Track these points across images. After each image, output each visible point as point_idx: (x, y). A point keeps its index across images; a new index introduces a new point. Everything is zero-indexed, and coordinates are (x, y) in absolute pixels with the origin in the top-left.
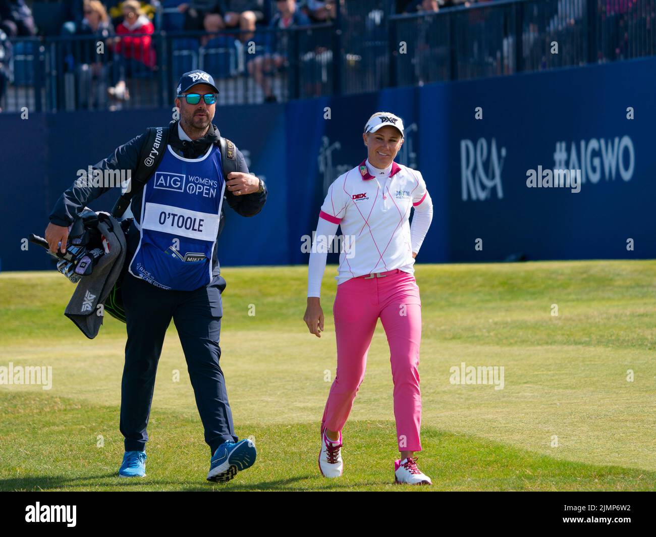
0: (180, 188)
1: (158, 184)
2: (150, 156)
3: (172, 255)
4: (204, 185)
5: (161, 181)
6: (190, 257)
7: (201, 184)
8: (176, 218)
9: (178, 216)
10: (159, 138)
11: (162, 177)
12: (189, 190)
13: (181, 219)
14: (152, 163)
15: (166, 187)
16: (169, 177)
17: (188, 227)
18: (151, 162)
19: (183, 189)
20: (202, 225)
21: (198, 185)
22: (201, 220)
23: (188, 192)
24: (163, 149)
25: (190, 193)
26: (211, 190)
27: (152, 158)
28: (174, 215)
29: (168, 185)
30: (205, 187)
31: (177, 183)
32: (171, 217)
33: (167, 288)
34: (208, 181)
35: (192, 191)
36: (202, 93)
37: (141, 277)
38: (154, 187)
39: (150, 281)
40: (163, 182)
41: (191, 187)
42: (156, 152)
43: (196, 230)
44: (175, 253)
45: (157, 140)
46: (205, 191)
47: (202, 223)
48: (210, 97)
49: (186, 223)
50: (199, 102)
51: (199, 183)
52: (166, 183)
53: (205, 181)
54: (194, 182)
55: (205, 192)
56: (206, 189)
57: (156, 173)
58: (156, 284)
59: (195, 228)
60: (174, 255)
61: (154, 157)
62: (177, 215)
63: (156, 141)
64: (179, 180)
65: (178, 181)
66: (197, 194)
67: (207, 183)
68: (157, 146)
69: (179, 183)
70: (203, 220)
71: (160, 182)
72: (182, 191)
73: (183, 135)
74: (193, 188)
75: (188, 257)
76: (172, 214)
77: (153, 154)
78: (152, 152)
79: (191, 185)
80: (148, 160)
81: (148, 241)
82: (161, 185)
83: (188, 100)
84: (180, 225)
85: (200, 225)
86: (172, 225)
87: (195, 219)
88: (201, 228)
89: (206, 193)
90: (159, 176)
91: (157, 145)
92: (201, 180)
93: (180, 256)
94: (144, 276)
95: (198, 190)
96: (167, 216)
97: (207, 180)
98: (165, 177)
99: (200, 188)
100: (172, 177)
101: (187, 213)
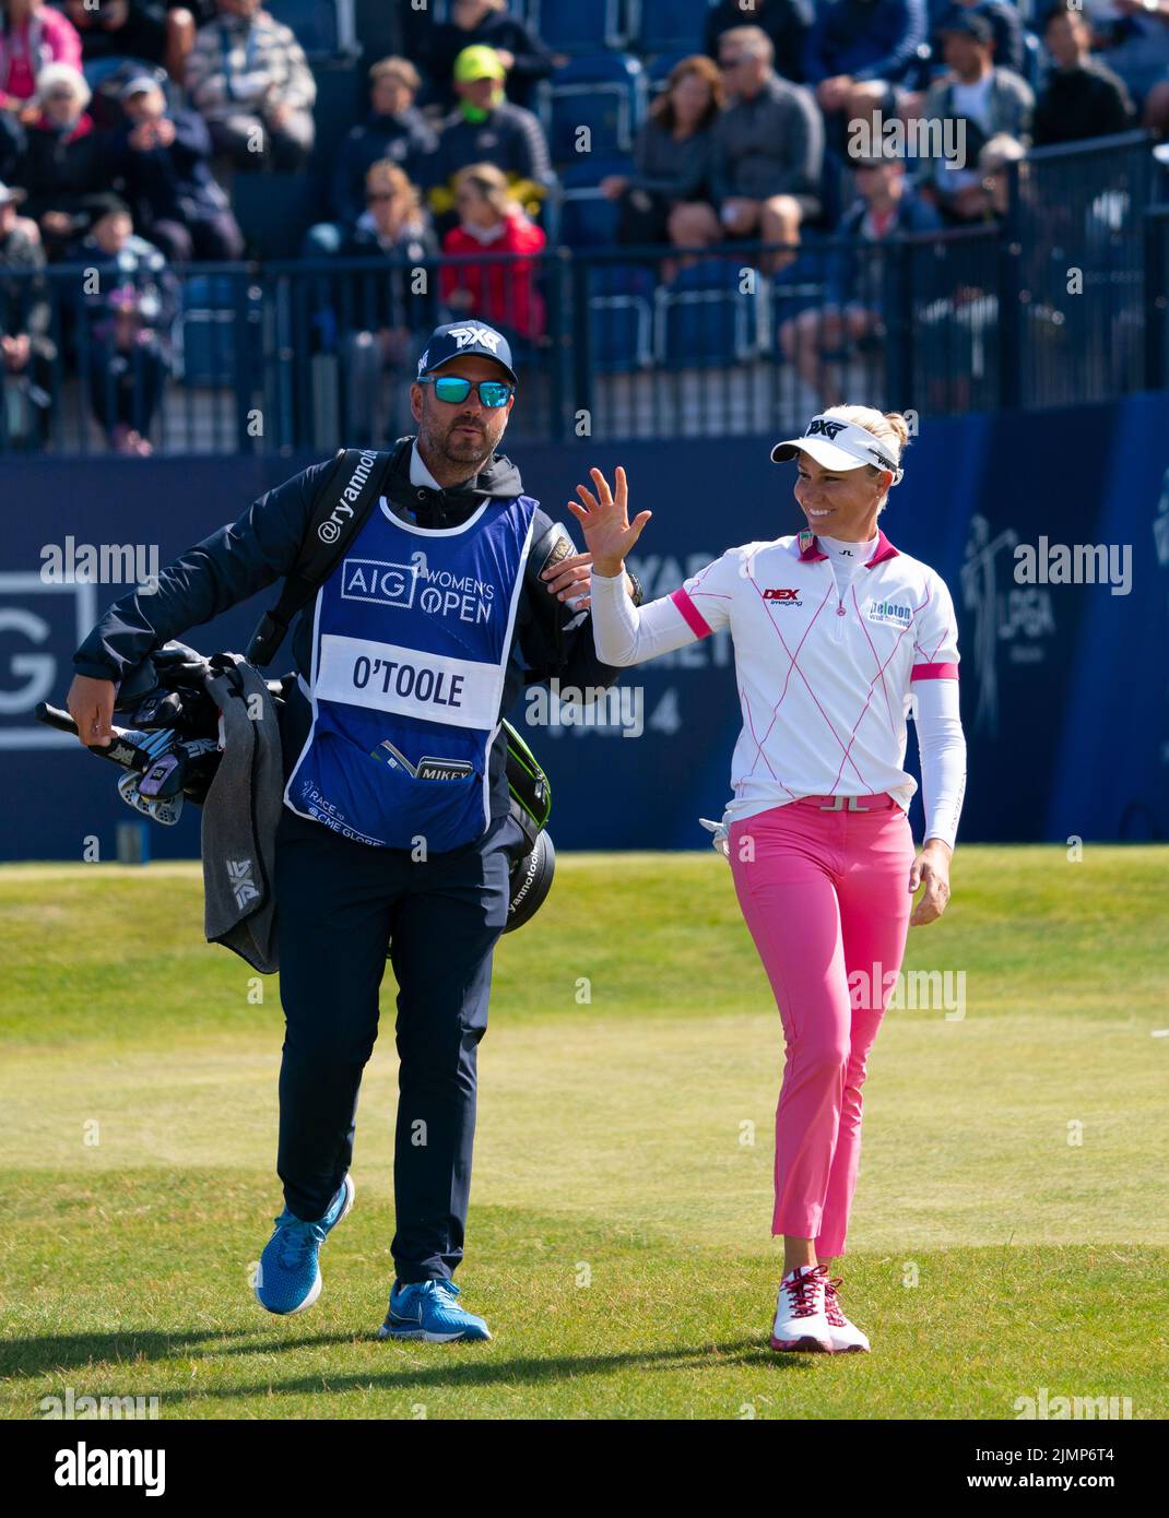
0: (403, 598)
1: (350, 588)
2: (333, 517)
3: (389, 762)
4: (461, 593)
5: (358, 581)
6: (431, 768)
7: (454, 590)
8: (395, 672)
9: (399, 667)
10: (360, 476)
11: (359, 572)
12: (427, 604)
13: (407, 674)
14: (336, 535)
15: (368, 594)
16: (376, 572)
17: (423, 693)
18: (333, 532)
19: (411, 600)
20: (459, 691)
21: (448, 594)
22: (456, 678)
23: (424, 608)
24: (366, 505)
25: (429, 611)
26: (481, 606)
27: (337, 524)
28: (390, 666)
29: (373, 591)
30: (465, 597)
31: (396, 586)
32: (383, 669)
33: (377, 843)
34: (473, 583)
35: (434, 605)
36: (475, 377)
37: (312, 815)
38: (343, 596)
39: (335, 827)
40: (363, 583)
41: (432, 597)
42: (347, 508)
43: (443, 702)
44: (395, 758)
45: (356, 481)
46: (464, 607)
47: (459, 684)
48: (496, 388)
49: (416, 684)
50: (465, 399)
51: (449, 589)
52: (369, 585)
53: (464, 583)
54: (437, 586)
55: (466, 611)
56: (469, 603)
57: (346, 561)
58: (349, 832)
59: (440, 697)
60: (392, 763)
61: (341, 522)
62: (395, 665)
63: (352, 483)
64: (402, 578)
65: (399, 581)
66: (445, 614)
67: (468, 588)
68: (353, 495)
69: (402, 587)
70: (461, 679)
71: (354, 582)
72: (409, 606)
73: (420, 474)
74: (436, 599)
75: (425, 767)
76: (385, 663)
77: (341, 515)
78: (338, 508)
79: (431, 593)
80: (327, 527)
81: (330, 727)
82: (357, 591)
83: (440, 394)
84: (404, 689)
85: (454, 690)
86: (385, 690)
87: (441, 676)
88: (457, 697)
89: (467, 613)
90: (352, 569)
91: (352, 493)
92: (455, 580)
93: (407, 764)
94: (320, 812)
95: (447, 605)
96: (373, 668)
97: (469, 582)
98: (368, 570)
99: (452, 601)
100: (383, 571)
101: (421, 660)
